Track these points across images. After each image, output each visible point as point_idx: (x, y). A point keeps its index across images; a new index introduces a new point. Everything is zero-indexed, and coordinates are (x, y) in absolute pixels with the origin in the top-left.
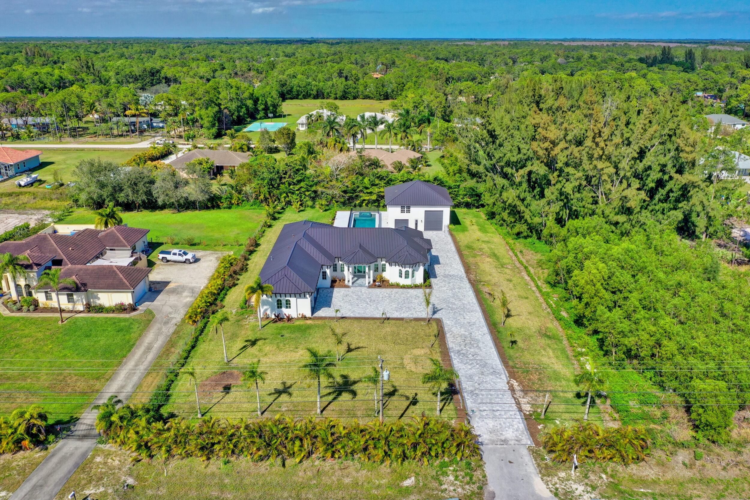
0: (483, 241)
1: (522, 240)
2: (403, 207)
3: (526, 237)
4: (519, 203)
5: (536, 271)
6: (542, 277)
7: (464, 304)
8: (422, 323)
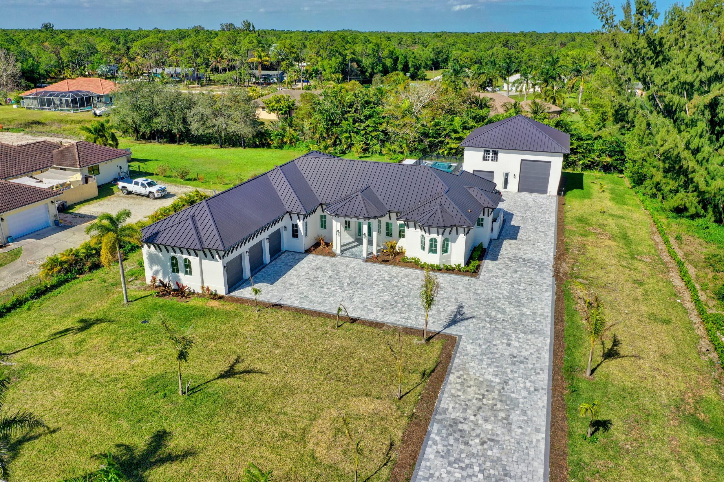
0: (611, 215)
1: (685, 221)
2: (487, 152)
3: (692, 217)
4: (686, 154)
5: (701, 273)
6: (711, 285)
7: (522, 314)
8: (415, 340)
